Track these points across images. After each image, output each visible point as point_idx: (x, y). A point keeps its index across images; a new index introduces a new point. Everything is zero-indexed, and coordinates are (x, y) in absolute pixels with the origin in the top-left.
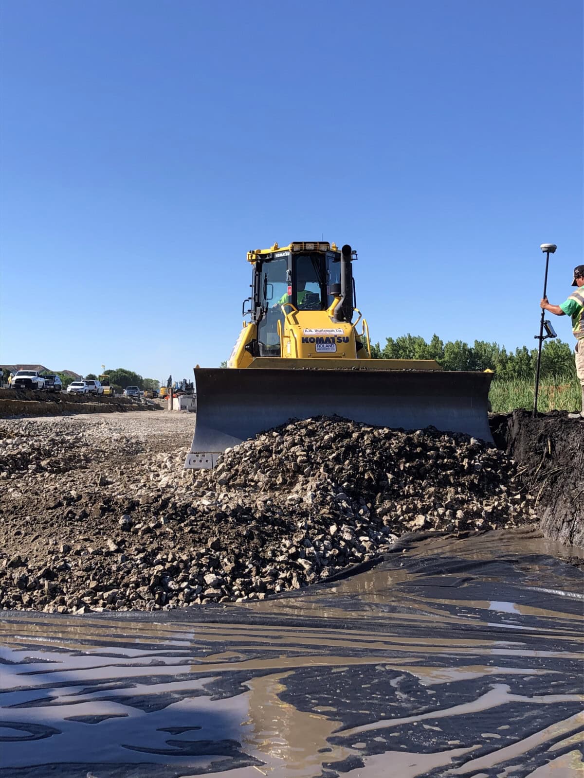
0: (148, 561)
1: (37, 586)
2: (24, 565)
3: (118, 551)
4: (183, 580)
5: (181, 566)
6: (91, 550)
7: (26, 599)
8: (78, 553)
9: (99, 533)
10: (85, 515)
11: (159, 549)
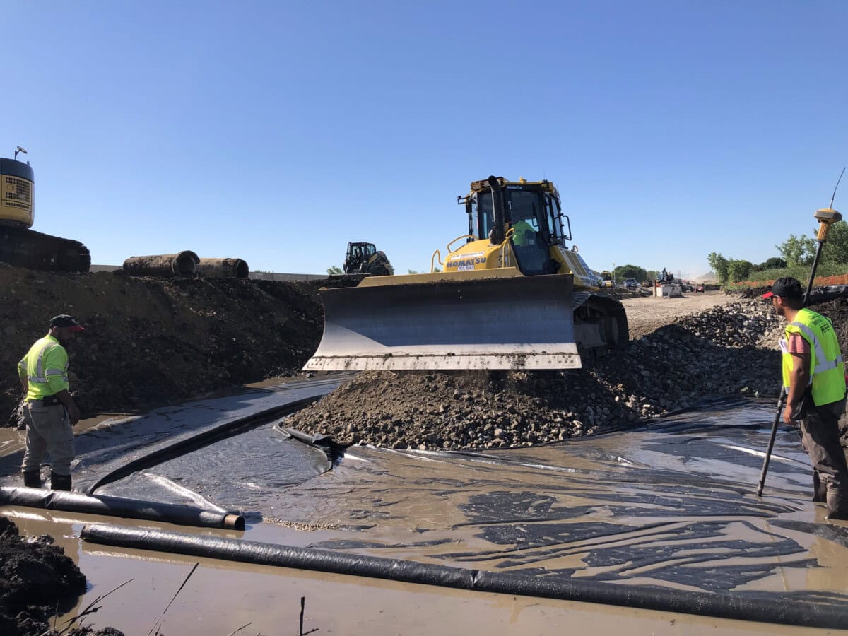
0: (460, 418)
1: (393, 430)
2: (390, 418)
3: (443, 412)
4: (479, 432)
5: (481, 422)
6: (428, 411)
7: (384, 438)
8: (421, 413)
9: (439, 401)
10: (436, 388)
11: (471, 411)
